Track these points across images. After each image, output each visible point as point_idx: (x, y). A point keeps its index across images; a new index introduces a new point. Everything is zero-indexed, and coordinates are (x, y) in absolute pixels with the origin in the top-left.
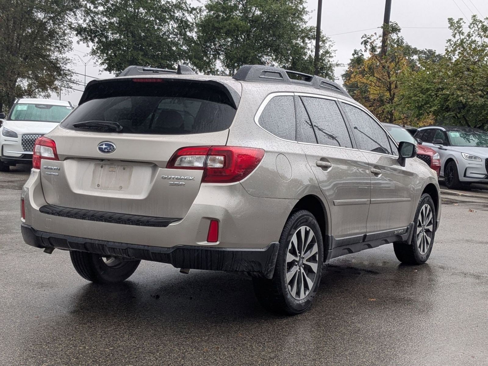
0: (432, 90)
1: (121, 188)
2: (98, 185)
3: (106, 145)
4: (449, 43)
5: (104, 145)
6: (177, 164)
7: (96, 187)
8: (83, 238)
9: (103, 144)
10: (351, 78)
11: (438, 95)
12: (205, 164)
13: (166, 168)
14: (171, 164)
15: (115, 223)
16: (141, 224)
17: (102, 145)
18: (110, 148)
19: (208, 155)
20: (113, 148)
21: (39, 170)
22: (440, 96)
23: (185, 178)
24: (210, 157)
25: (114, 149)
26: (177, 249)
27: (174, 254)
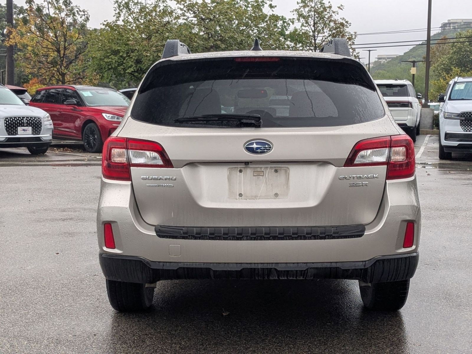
0: (122, 52)
1: (276, 195)
2: (241, 195)
3: (257, 143)
4: (116, 4)
5: (255, 144)
6: (357, 160)
7: (238, 197)
8: (237, 263)
9: (254, 142)
10: (10, 39)
11: (131, 56)
12: (389, 157)
13: (344, 166)
14: (350, 162)
15: (289, 239)
16: (327, 237)
17: (252, 144)
18: (264, 147)
19: (390, 147)
20: (269, 147)
21: (130, 182)
22: (134, 57)
23: (369, 176)
24: (393, 149)
25: (270, 149)
26: (376, 261)
27: (373, 267)
